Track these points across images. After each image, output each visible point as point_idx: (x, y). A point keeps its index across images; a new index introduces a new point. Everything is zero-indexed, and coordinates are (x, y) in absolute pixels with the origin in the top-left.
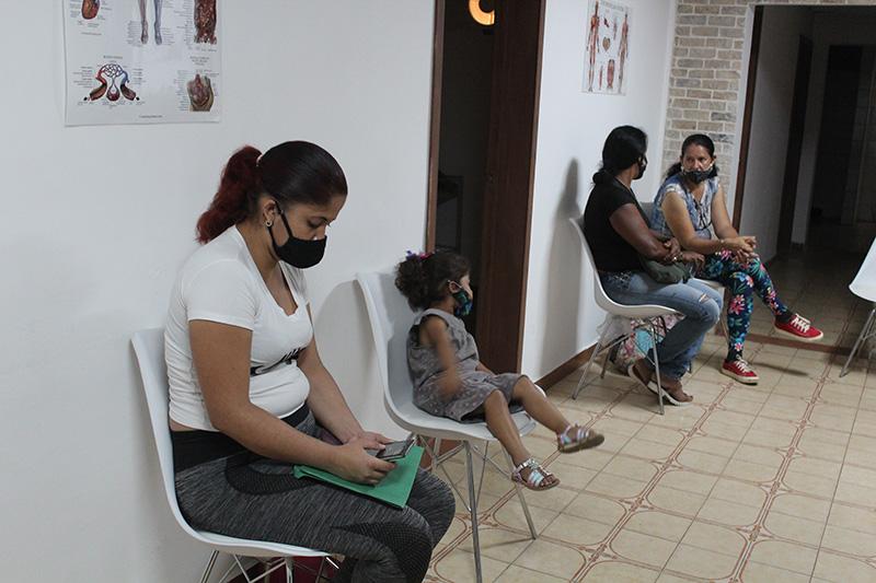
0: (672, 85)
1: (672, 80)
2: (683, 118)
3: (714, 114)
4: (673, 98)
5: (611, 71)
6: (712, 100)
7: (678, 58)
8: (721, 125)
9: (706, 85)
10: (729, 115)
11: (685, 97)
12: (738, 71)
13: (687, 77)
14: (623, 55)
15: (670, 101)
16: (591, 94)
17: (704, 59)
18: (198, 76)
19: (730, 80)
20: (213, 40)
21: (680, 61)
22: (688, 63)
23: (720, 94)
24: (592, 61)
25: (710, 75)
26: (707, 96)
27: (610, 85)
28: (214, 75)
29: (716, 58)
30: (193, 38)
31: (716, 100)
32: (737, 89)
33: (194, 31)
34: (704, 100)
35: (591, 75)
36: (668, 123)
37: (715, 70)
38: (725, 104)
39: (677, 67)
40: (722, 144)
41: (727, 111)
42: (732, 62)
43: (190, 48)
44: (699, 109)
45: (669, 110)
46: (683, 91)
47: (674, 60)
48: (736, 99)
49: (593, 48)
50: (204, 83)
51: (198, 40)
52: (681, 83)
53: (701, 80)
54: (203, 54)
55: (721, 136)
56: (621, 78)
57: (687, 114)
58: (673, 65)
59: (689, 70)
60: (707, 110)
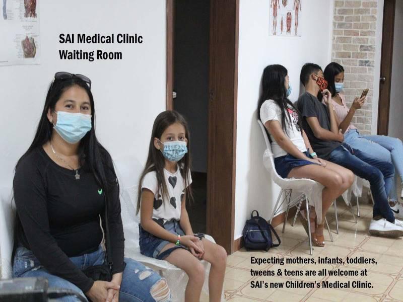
0: (335, 27)
1: (334, 24)
2: (343, 51)
3: (361, 46)
4: (336, 36)
5: (289, 20)
6: (360, 37)
7: (337, 8)
8: (366, 54)
9: (356, 26)
10: (370, 47)
11: (343, 36)
12: (376, 16)
13: (344, 21)
14: (297, 9)
15: (334, 38)
16: (275, 37)
17: (354, 8)
18: (27, 38)
19: (370, 22)
20: (35, 15)
21: (339, 10)
22: (344, 12)
23: (365, 32)
24: (275, 14)
25: (358, 19)
26: (356, 34)
27: (289, 30)
28: (36, 36)
29: (361, 7)
30: (23, 15)
31: (362, 37)
32: (375, 29)
33: (24, 11)
34: (355, 37)
35: (275, 24)
36: (333, 54)
37: (361, 16)
38: (368, 39)
39: (337, 15)
40: (367, 68)
41: (369, 44)
42: (371, 9)
43: (22, 21)
44: (352, 44)
45: (333, 45)
46: (342, 31)
47: (335, 9)
48: (374, 36)
49: (275, 6)
50: (31, 41)
51: (26, 15)
52: (341, 25)
53: (352, 23)
54: (29, 24)
55: (367, 62)
56: (296, 24)
57: (345, 47)
58: (335, 14)
59: (345, 16)
60: (357, 44)
